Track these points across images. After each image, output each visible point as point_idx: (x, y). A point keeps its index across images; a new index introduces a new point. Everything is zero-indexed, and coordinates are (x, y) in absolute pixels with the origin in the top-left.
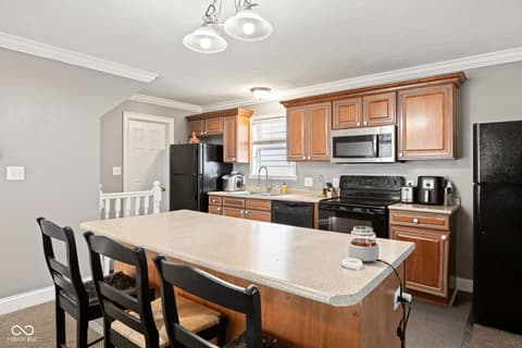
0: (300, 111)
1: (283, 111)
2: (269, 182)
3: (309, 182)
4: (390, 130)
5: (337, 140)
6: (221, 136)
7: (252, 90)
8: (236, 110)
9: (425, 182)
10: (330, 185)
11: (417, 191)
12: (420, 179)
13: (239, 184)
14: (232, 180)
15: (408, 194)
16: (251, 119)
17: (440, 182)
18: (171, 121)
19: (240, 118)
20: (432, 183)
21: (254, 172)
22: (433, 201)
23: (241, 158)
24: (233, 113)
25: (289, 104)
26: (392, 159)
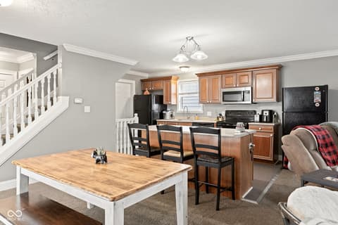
0: (206, 78)
1: (197, 78)
2: (188, 114)
3: (209, 114)
4: (249, 89)
5: (224, 93)
6: (162, 90)
7: (181, 67)
8: (171, 77)
9: (265, 112)
10: (221, 115)
11: (261, 117)
12: (263, 111)
13: (172, 116)
14: (168, 114)
15: (257, 118)
16: (178, 81)
17: (271, 112)
18: (134, 82)
19: (172, 81)
20: (267, 112)
21: (180, 109)
22: (268, 120)
23: (173, 102)
24: (169, 78)
25: (200, 75)
26: (250, 102)
